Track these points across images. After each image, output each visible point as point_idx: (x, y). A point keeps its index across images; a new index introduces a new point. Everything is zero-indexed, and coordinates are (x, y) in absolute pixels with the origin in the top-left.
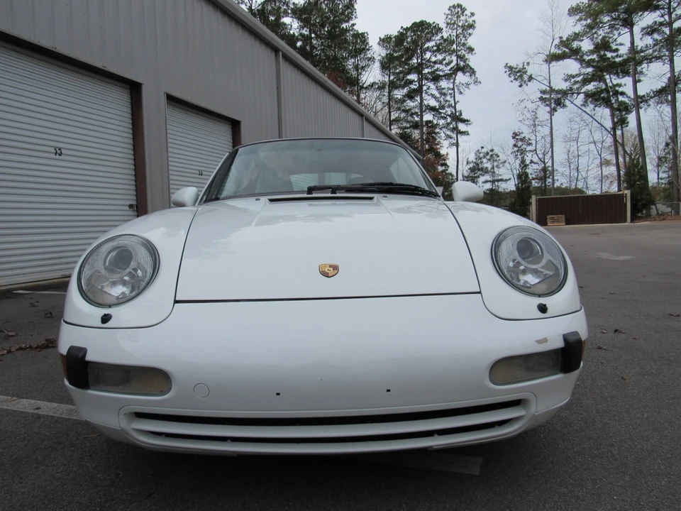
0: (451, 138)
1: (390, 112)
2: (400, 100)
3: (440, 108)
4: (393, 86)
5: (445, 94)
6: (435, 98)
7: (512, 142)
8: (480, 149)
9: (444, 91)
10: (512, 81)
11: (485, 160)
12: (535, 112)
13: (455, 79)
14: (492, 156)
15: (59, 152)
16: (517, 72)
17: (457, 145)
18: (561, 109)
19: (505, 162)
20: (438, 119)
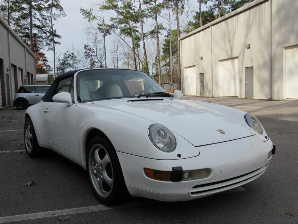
2: (16, 19)
3: (42, 27)
5: (45, 19)
6: (39, 20)
7: (84, 50)
8: (66, 52)
9: (45, 17)
10: (84, 18)
12: (96, 35)
13: (51, 11)
14: (72, 57)
16: (87, 13)
18: (109, 35)
19: (80, 61)
20: (42, 33)
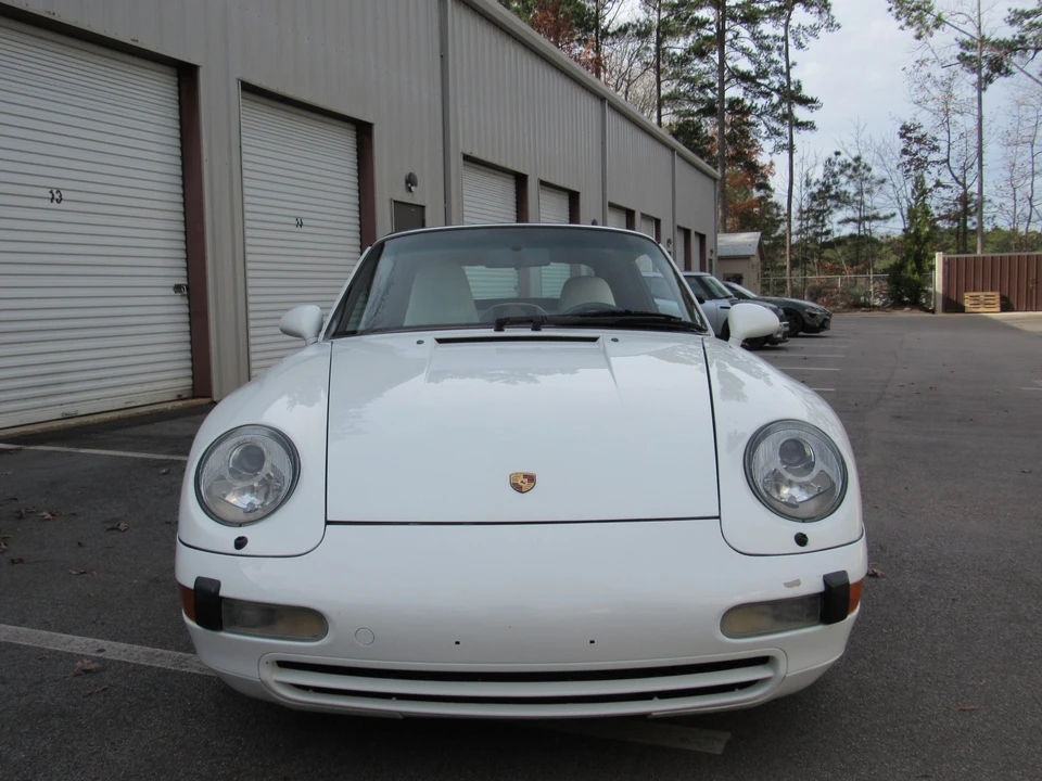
0: (779, 134)
1: (659, 82)
2: (679, 58)
3: (758, 76)
4: (665, 31)
5: (768, 49)
6: (749, 55)
7: (900, 144)
8: (834, 156)
9: (767, 42)
10: (902, 28)
11: (843, 179)
12: (947, 85)
13: (789, 19)
14: (855, 169)
15: (57, 196)
16: (913, 10)
17: (791, 148)
19: (883, 181)
20: (755, 96)
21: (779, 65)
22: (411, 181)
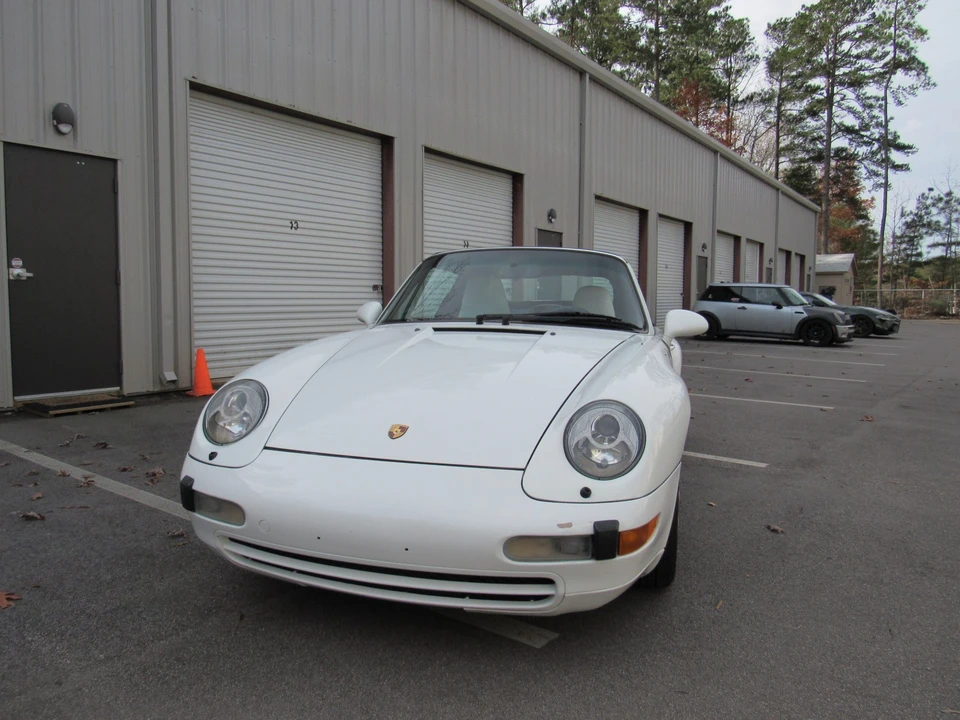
0: (877, 175)
1: (778, 137)
2: (794, 118)
3: (861, 129)
4: (784, 97)
5: (871, 107)
6: (854, 113)
8: (927, 192)
9: (869, 102)
11: (934, 211)
13: (889, 82)
14: (947, 202)
15: (295, 225)
20: (858, 145)
21: (879, 120)
22: (551, 215)
